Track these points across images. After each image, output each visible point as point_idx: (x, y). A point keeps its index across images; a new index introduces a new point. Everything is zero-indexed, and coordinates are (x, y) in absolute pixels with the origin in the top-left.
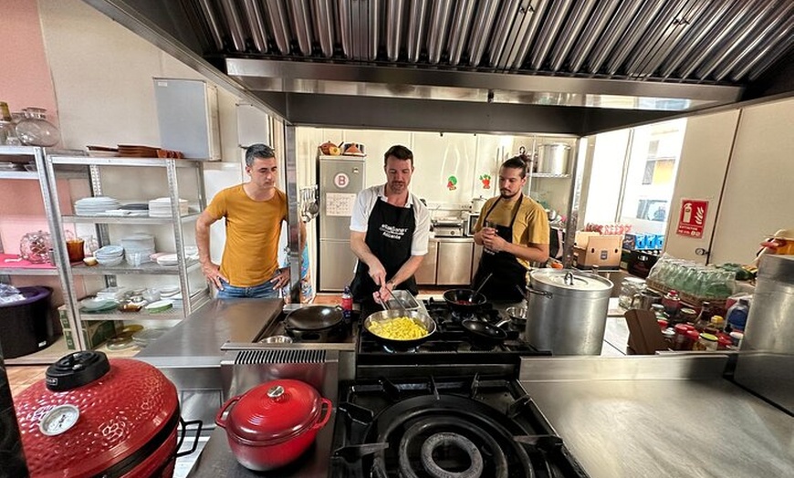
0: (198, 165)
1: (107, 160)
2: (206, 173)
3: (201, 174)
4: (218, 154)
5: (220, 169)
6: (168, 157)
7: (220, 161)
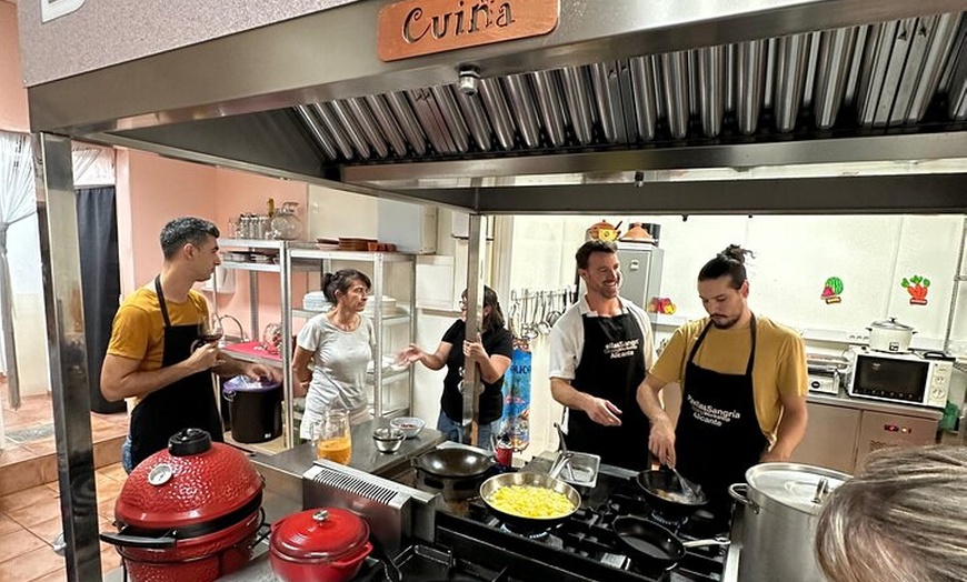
0: (412, 258)
1: (328, 253)
2: (418, 267)
3: (414, 269)
4: (433, 246)
5: (432, 264)
6: (378, 250)
7: (435, 254)
